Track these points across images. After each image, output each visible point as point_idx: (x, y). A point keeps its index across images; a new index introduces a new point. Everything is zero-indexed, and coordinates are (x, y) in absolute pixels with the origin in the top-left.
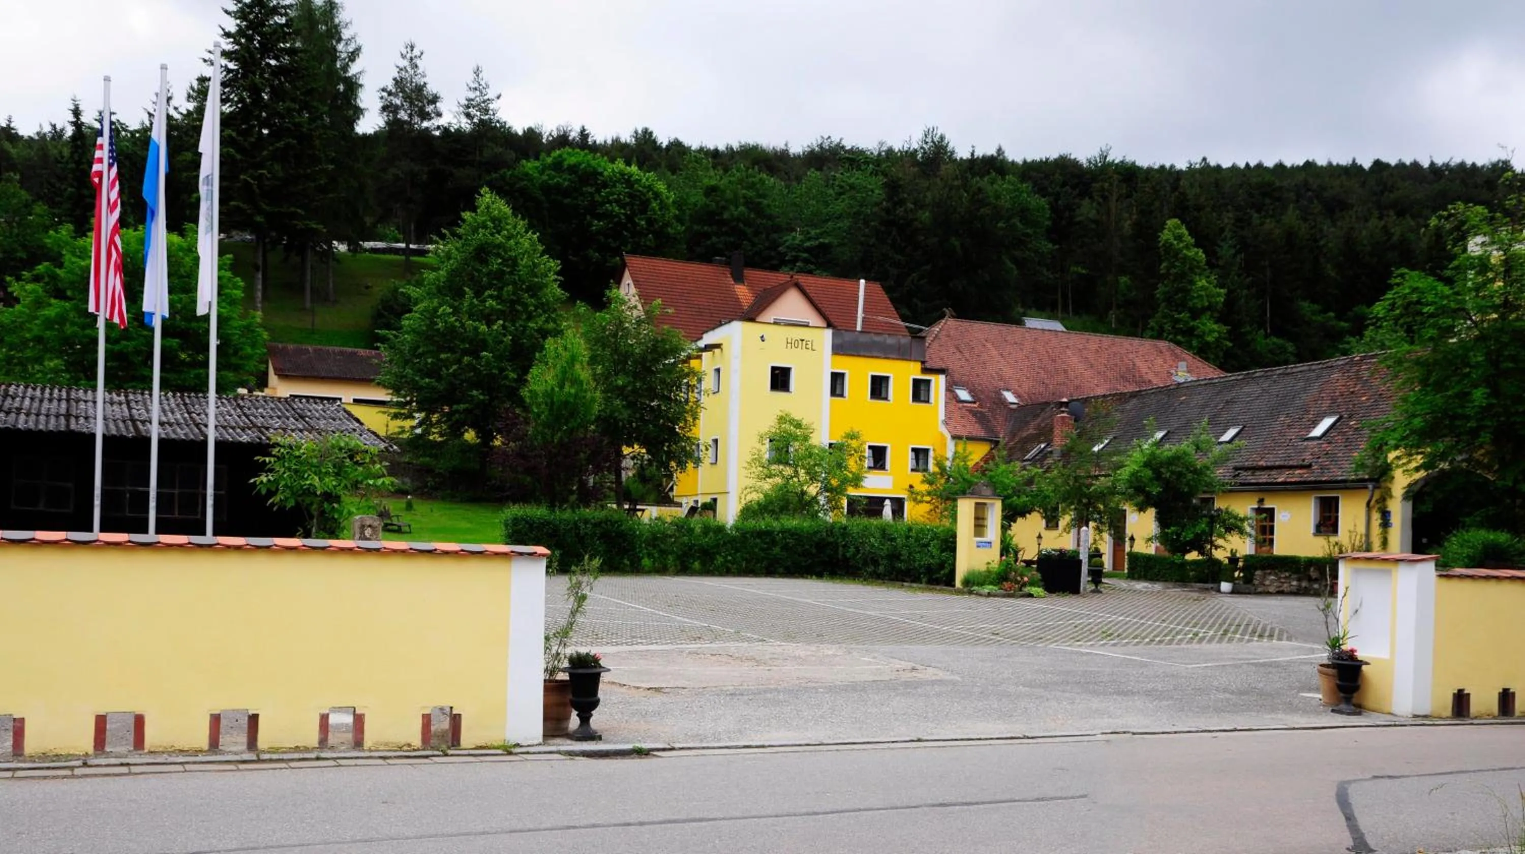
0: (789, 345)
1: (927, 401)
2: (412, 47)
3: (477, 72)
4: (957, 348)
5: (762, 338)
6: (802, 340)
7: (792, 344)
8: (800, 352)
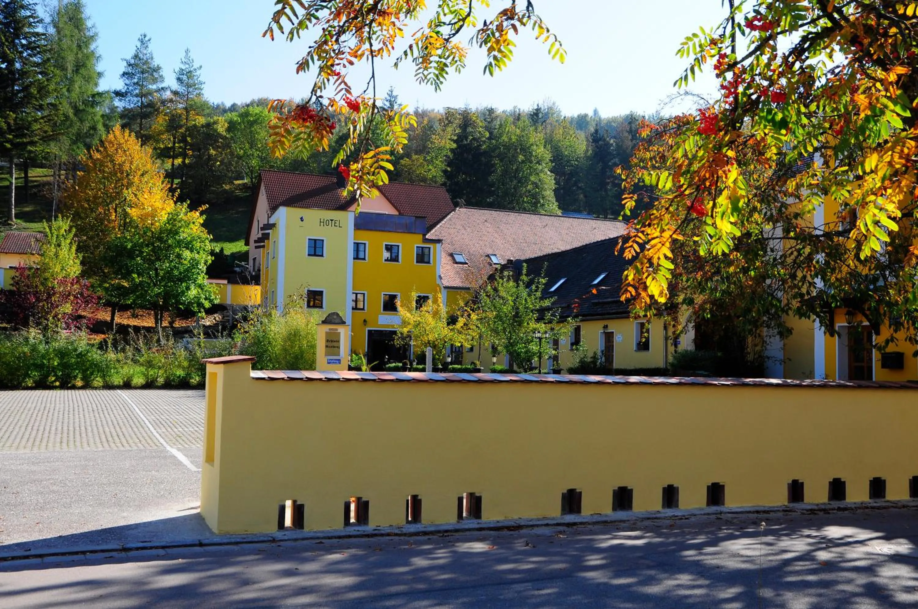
0: (322, 224)
1: (429, 262)
2: (145, 36)
3: (187, 51)
4: (463, 227)
5: (302, 219)
6: (332, 220)
7: (324, 223)
8: (330, 229)
